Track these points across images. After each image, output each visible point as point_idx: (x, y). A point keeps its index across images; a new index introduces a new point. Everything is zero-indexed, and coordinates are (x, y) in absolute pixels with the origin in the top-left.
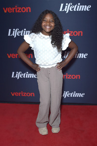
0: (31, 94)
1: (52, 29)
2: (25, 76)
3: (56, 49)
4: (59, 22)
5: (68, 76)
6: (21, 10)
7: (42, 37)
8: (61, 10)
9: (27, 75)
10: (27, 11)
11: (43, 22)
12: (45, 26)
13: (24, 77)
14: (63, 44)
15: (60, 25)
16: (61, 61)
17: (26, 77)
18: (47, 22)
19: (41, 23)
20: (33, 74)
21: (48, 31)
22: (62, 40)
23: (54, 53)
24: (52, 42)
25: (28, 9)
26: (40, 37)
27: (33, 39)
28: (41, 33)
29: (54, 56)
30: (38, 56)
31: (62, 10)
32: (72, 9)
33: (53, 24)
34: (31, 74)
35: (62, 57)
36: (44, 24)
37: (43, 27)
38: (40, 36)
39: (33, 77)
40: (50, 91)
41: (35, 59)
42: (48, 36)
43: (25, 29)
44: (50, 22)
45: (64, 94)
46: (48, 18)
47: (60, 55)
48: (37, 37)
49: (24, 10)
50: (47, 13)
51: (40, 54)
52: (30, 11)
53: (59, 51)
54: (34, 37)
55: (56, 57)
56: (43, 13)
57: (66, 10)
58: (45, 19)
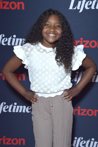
0: (20, 140)
1: (58, 37)
2: (12, 110)
3: (62, 68)
4: (69, 28)
5: (81, 112)
6: (8, 6)
7: (41, 50)
8: (71, 8)
9: (15, 107)
10: (19, 8)
11: (45, 27)
12: (48, 33)
13: (10, 111)
14: (73, 60)
15: (70, 33)
16: (71, 86)
17: (14, 111)
18: (50, 27)
19: (42, 29)
20: (25, 107)
21: (51, 40)
22: (72, 56)
23: (60, 74)
24: (56, 58)
25: (21, 5)
26: (39, 50)
27: (27, 53)
28: (40, 44)
29: (59, 79)
30: (34, 78)
31: (74, 7)
32: (88, 6)
33: (59, 31)
34: (21, 107)
35: (71, 80)
36: (45, 30)
37: (45, 35)
38: (38, 48)
39: (24, 111)
40: (53, 137)
41: (30, 83)
42: (51, 49)
43: (15, 36)
44: (55, 28)
45: (75, 141)
46: (53, 21)
47: (69, 78)
48: (35, 50)
49: (13, 5)
50: (50, 14)
51: (37, 75)
52: (23, 8)
53: (67, 72)
54: (29, 49)
55: (62, 80)
56: (45, 13)
57: (78, 8)
58: (47, 23)
